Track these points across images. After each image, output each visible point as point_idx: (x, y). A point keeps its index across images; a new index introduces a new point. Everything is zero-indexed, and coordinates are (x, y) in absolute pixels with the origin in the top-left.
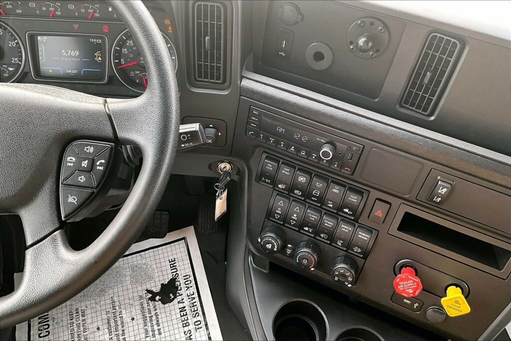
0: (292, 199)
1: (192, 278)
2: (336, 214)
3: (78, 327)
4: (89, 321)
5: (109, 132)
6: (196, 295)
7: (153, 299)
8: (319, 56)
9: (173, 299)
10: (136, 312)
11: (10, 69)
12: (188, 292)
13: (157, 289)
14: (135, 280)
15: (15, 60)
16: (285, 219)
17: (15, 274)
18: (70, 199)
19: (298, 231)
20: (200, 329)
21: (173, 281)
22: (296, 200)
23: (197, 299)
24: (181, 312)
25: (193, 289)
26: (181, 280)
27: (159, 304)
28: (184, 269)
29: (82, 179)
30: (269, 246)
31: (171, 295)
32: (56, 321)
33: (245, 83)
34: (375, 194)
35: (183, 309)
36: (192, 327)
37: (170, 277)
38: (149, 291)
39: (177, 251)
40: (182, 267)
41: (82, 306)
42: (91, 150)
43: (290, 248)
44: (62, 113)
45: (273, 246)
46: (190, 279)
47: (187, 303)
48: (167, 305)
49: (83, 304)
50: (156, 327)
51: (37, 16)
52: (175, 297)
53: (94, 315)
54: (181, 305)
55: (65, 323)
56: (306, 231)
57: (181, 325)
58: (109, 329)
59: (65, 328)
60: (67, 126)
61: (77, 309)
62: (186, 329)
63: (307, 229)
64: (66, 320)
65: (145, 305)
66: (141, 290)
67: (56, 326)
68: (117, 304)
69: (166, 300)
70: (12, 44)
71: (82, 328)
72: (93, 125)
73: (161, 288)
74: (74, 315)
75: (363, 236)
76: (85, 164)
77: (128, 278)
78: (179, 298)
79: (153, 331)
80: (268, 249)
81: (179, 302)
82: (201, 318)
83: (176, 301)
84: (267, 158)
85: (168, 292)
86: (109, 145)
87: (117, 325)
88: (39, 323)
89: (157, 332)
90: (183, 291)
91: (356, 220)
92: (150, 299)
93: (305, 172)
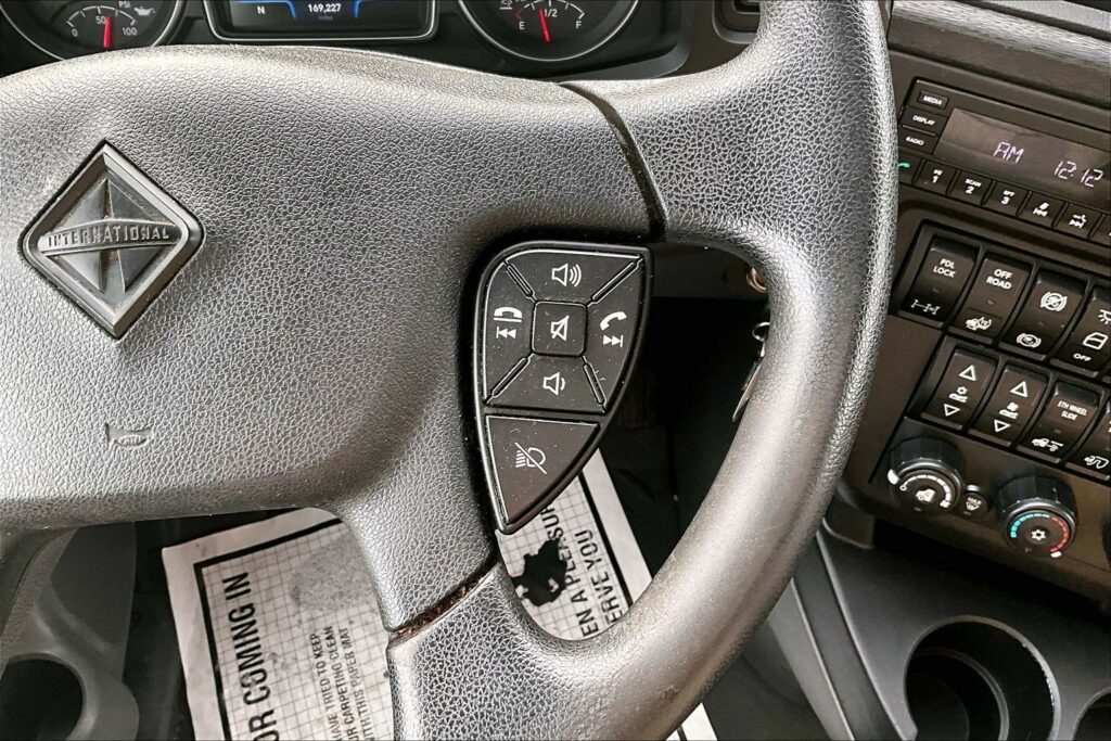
0: (1002, 359)
3: (338, 672)
4: (361, 657)
6: (614, 581)
9: (558, 593)
12: (593, 574)
13: (515, 568)
16: (976, 418)
17: (165, 551)
18: (523, 459)
19: (1012, 450)
21: (551, 547)
22: (1024, 364)
24: (582, 622)
25: (605, 567)
26: (571, 548)
28: (574, 517)
29: (555, 384)
30: (926, 496)
32: (280, 660)
35: (585, 617)
37: (544, 538)
40: (569, 513)
41: (339, 621)
42: (576, 276)
43: (975, 495)
45: (940, 495)
46: (594, 540)
47: (593, 600)
48: (545, 607)
49: (341, 615)
52: (563, 586)
53: (371, 641)
55: (303, 665)
56: (1038, 449)
59: (306, 678)
60: (483, 199)
61: (328, 630)
63: (1042, 443)
64: (305, 656)
67: (284, 674)
69: (542, 596)
71: (347, 676)
72: (571, 184)
73: (526, 566)
74: (324, 644)
76: (560, 328)
78: (572, 590)
80: (923, 504)
81: (573, 600)
83: (565, 596)
84: (937, 240)
85: (544, 575)
86: (630, 256)
88: (241, 668)
90: (583, 574)
93: (1062, 279)
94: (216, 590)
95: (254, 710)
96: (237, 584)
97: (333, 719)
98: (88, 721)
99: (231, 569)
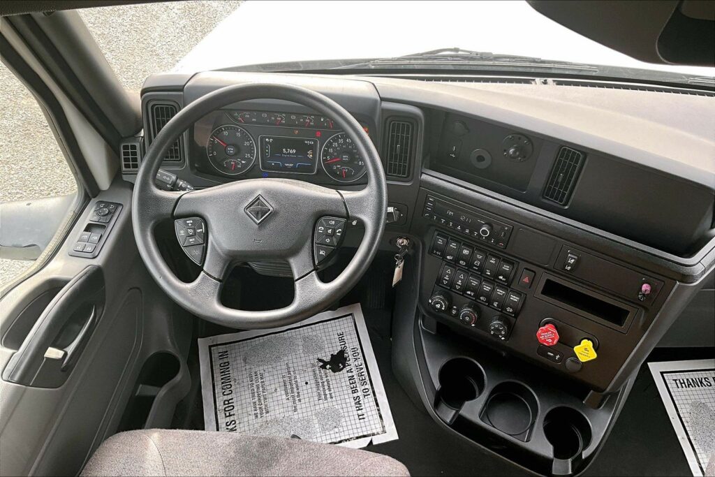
0: (457, 268)
1: (359, 351)
2: (494, 280)
3: (258, 388)
4: (267, 383)
5: (345, 214)
6: (364, 366)
7: (324, 367)
8: (480, 159)
9: (342, 369)
10: (309, 377)
11: (243, 162)
12: (356, 363)
13: (327, 359)
14: (307, 350)
15: (248, 155)
16: (452, 284)
17: (199, 339)
18: (321, 253)
19: (462, 295)
20: (369, 396)
21: (342, 352)
22: (462, 269)
23: (365, 370)
24: (350, 380)
25: (361, 361)
26: (349, 353)
27: (329, 372)
28: (352, 343)
29: (328, 241)
30: (438, 306)
31: (340, 365)
32: (237, 381)
33: (424, 177)
34: (523, 265)
35: (351, 378)
36: (360, 394)
37: (339, 349)
38: (320, 360)
39: (345, 325)
40: (350, 341)
41: (260, 370)
42: (333, 222)
43: (454, 309)
44: (316, 200)
45: (441, 306)
46: (359, 357)
47: (355, 373)
48: (337, 373)
49: (261, 368)
50: (327, 392)
51: (269, 124)
52: (344, 367)
53: (271, 378)
54: (350, 374)
55: (245, 384)
56: (468, 294)
57: (350, 391)
58: (286, 390)
59: (246, 388)
60: (319, 208)
61: (256, 373)
62: (355, 395)
63: (469, 293)
64: (246, 380)
65: (318, 372)
66: (313, 359)
67: (238, 386)
68: (292, 369)
69: (336, 369)
70: (246, 144)
71: (261, 389)
72: (334, 208)
73: (331, 358)
74: (254, 378)
75: (514, 298)
76: (330, 231)
77: (301, 347)
78: (348, 368)
79: (325, 395)
80: (437, 309)
81: (347, 372)
82: (368, 386)
83: (345, 370)
84: (438, 235)
85: (338, 362)
86: (343, 220)
87: (292, 388)
88: (222, 383)
89: (328, 396)
90: (352, 363)
91: (509, 286)
92: (321, 367)
93: (468, 246)
94: (215, 356)
95: (226, 398)
96: (223, 355)
97: (255, 403)
98: (179, 377)
99: (222, 349)
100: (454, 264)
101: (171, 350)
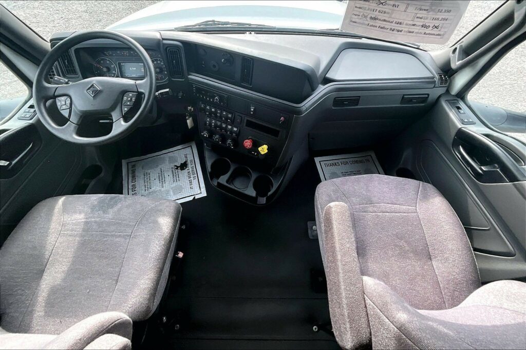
0: (211, 118)
1: (193, 161)
2: (226, 122)
3: (147, 179)
4: (151, 177)
5: (136, 90)
7: (177, 169)
8: (214, 66)
10: (170, 173)
11: (113, 75)
13: (179, 165)
14: (170, 163)
15: (114, 72)
16: (210, 125)
17: (122, 160)
18: (126, 109)
19: (215, 130)
20: (195, 179)
21: (186, 162)
22: (213, 118)
23: (195, 168)
25: (194, 165)
26: (189, 162)
27: (179, 170)
28: (190, 158)
29: (129, 103)
30: (205, 135)
31: (185, 167)
32: (138, 177)
33: (190, 77)
34: (237, 114)
35: (189, 172)
36: (192, 179)
37: (184, 161)
38: (175, 166)
39: (188, 150)
41: (149, 171)
42: (131, 95)
44: (123, 85)
45: (207, 135)
47: (190, 170)
48: (183, 171)
50: (178, 179)
51: (121, 56)
53: (153, 174)
54: (188, 171)
57: (188, 178)
58: (159, 179)
59: (142, 179)
60: (124, 89)
61: (147, 173)
62: (190, 179)
63: (217, 128)
64: (143, 176)
65: (174, 171)
66: (172, 165)
67: (138, 179)
68: (162, 171)
69: (182, 169)
70: (112, 66)
72: (131, 88)
73: (181, 165)
74: (146, 175)
75: (235, 129)
76: (129, 99)
77: (167, 161)
78: (188, 168)
79: (177, 180)
82: (196, 175)
83: (186, 169)
84: (201, 103)
85: (183, 166)
86: (136, 93)
87: (162, 178)
88: (132, 178)
90: (190, 166)
91: (233, 124)
92: (176, 169)
93: (214, 107)
94: (130, 167)
95: (133, 184)
96: (134, 166)
97: (145, 185)
99: (133, 164)
100: (210, 116)
101: (99, 164)
